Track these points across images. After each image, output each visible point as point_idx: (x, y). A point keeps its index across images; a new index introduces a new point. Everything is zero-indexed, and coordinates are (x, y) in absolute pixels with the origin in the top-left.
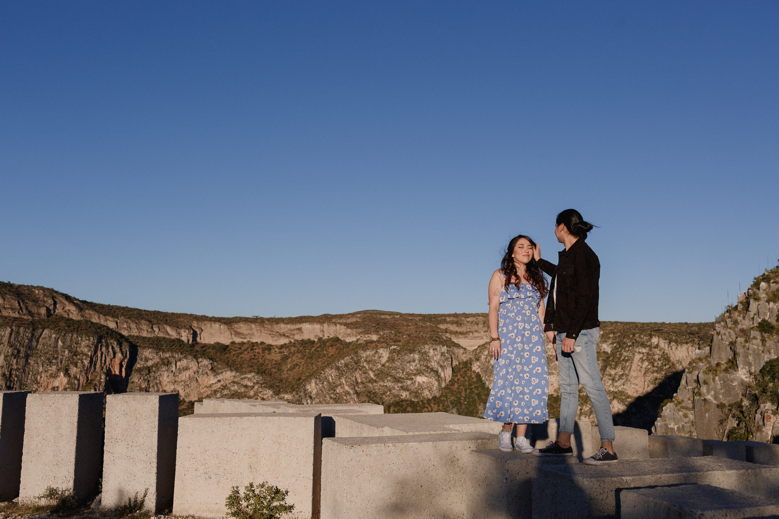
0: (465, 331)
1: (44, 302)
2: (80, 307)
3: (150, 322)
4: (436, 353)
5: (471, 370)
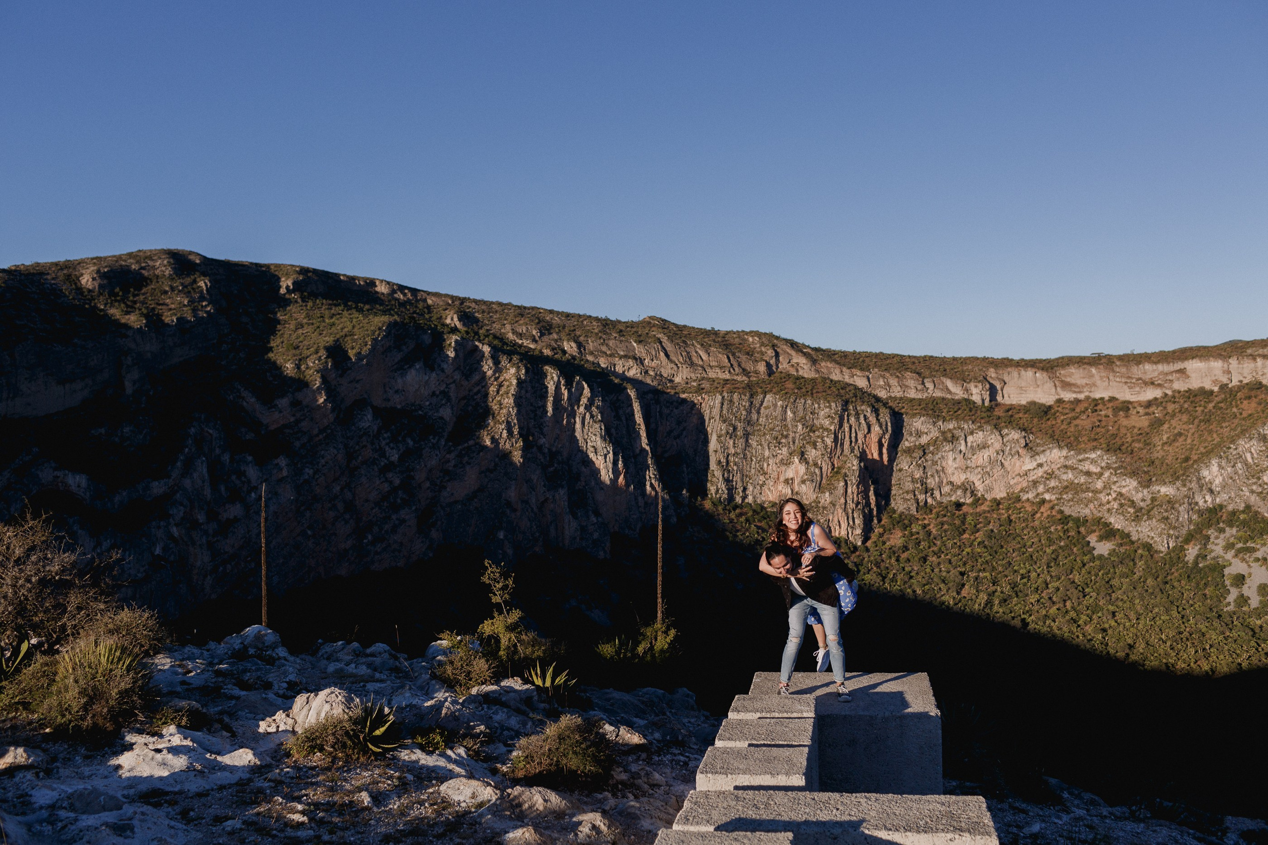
1: (762, 353)
2: (812, 358)
3: (919, 374)
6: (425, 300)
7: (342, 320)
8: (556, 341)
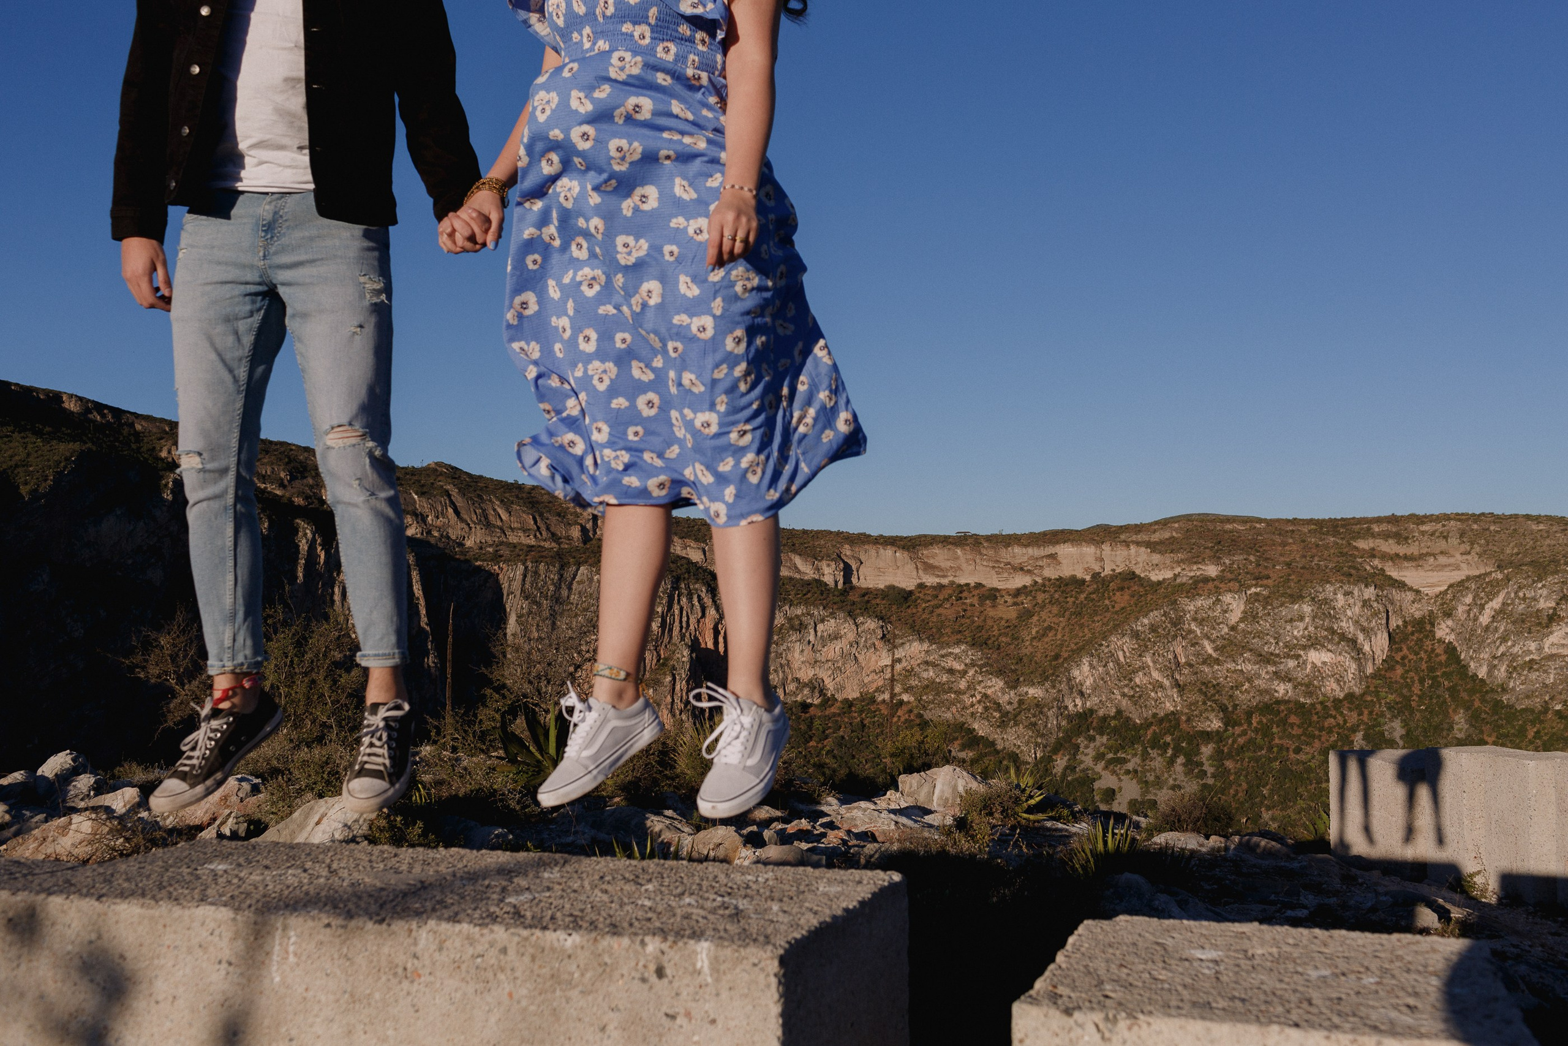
0: (1416, 553)
1: (577, 515)
4: (1351, 601)
5: (1434, 636)
6: (132, 425)
7: (11, 445)
8: (311, 487)
